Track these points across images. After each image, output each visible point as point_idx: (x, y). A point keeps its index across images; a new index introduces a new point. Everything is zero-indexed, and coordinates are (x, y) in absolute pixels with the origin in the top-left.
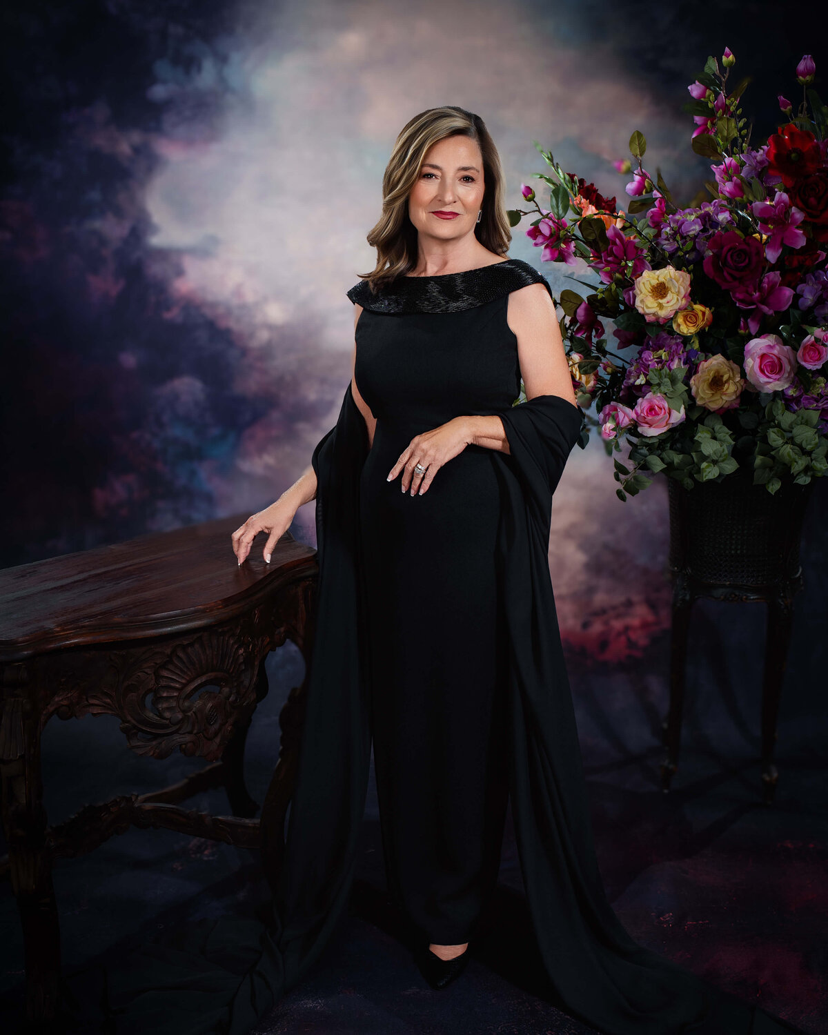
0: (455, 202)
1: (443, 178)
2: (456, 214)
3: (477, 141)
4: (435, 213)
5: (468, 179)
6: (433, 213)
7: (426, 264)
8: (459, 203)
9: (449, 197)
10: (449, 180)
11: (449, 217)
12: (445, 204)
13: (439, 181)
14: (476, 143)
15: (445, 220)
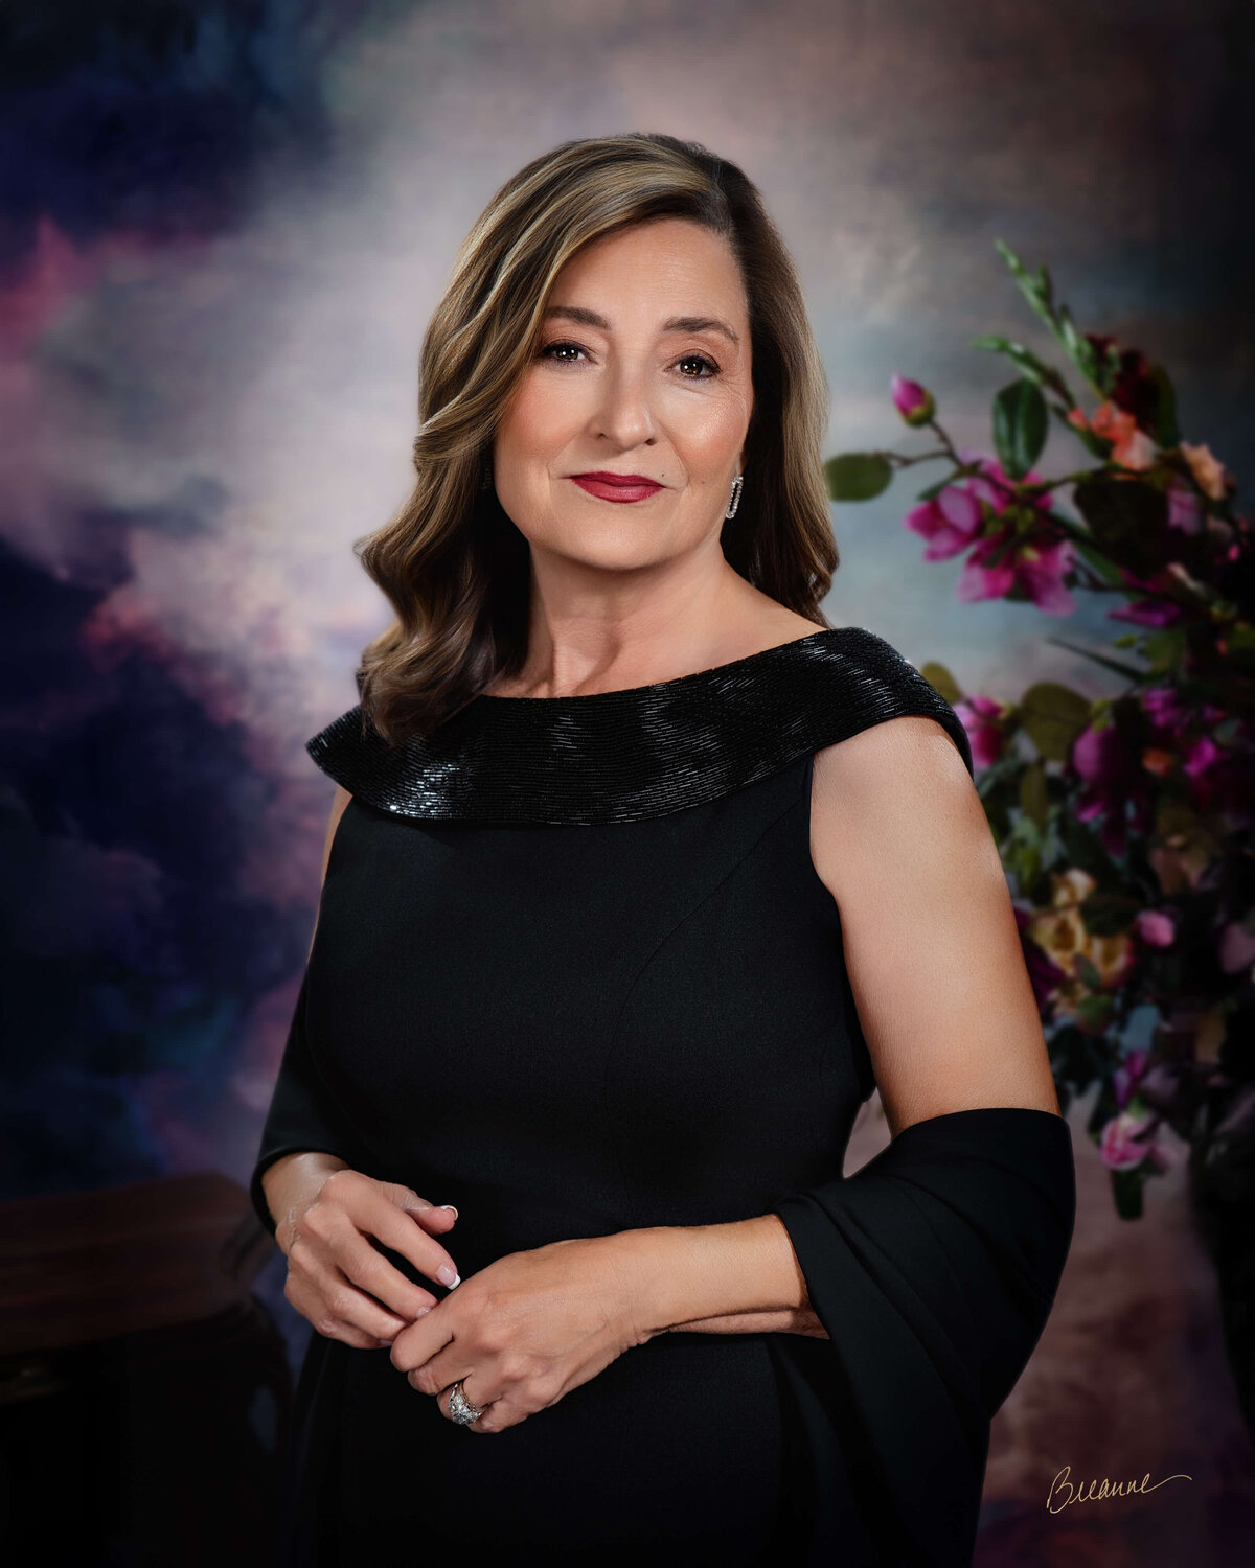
0: (650, 442)
1: (613, 356)
2: (650, 486)
3: (731, 240)
4: (582, 479)
5: (698, 366)
6: (576, 478)
7: (553, 652)
8: (663, 448)
9: (629, 426)
10: (631, 368)
11: (628, 493)
12: (619, 449)
13: (600, 368)
14: (728, 245)
15: (616, 506)
